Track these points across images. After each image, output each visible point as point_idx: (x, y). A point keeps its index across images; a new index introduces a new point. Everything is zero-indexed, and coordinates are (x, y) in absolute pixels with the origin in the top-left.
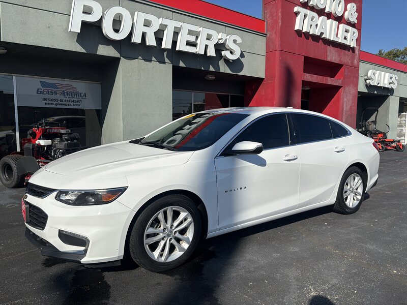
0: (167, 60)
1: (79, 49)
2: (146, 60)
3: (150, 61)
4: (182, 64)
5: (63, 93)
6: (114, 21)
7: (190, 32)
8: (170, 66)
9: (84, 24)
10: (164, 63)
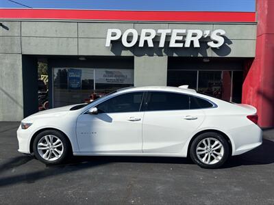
0: (164, 54)
1: (112, 54)
2: (150, 56)
3: (153, 56)
4: (175, 55)
5: (116, 76)
6: (128, 37)
7: (178, 35)
8: (167, 57)
9: (112, 42)
10: (162, 56)
